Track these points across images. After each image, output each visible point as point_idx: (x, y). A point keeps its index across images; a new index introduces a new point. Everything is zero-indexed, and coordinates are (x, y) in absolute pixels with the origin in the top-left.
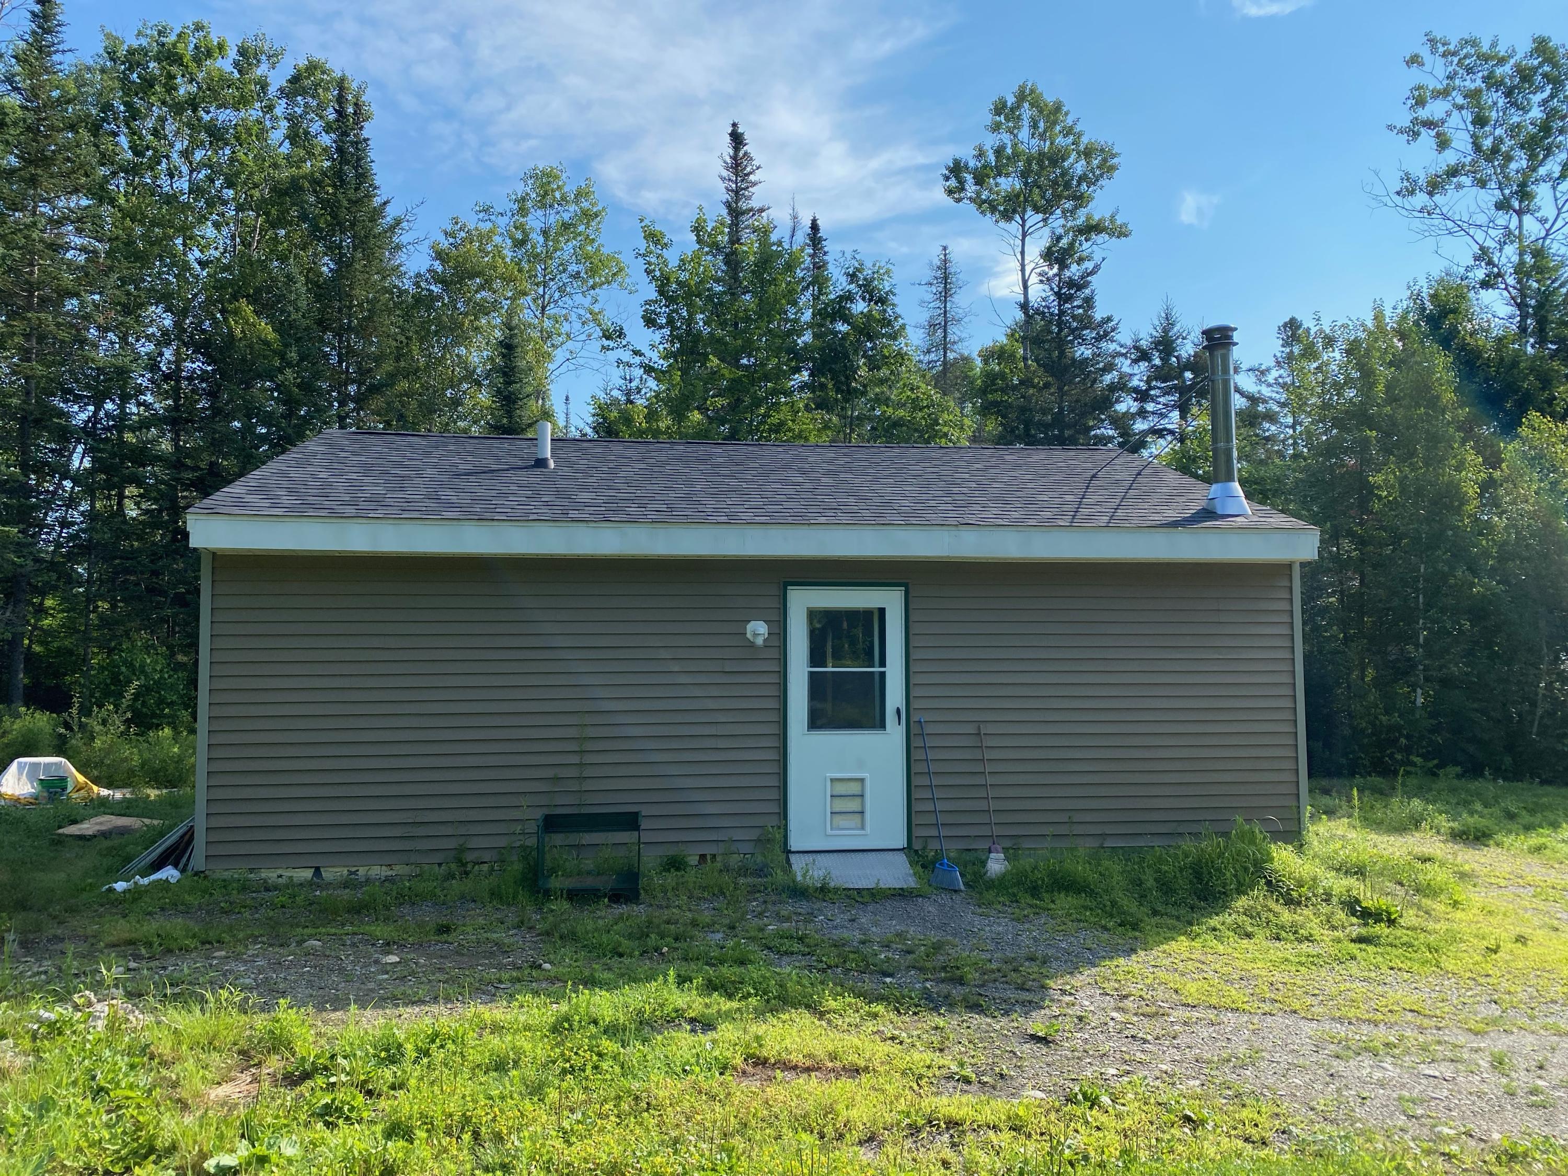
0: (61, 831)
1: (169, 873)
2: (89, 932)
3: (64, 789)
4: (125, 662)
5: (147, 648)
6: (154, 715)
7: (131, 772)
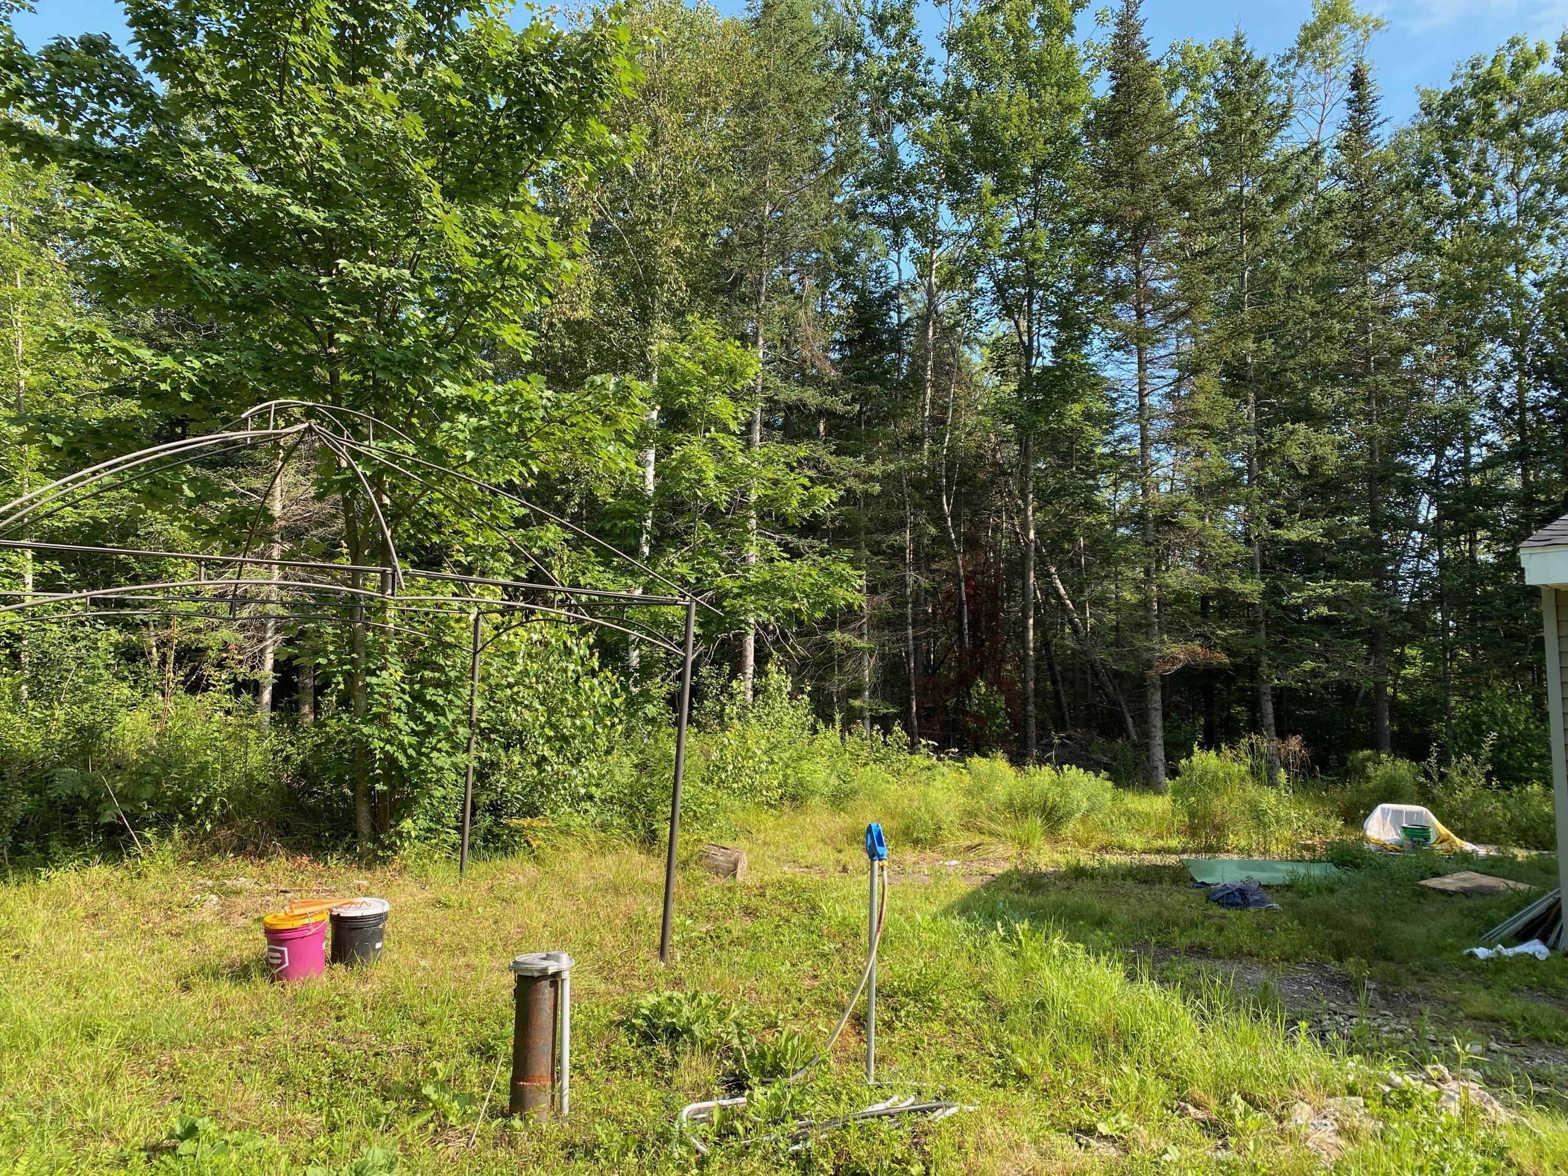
0: (1423, 882)
1: (1535, 948)
2: (1449, 997)
3: (1427, 839)
4: (1486, 711)
5: (1509, 698)
6: (1521, 769)
7: (1497, 829)
